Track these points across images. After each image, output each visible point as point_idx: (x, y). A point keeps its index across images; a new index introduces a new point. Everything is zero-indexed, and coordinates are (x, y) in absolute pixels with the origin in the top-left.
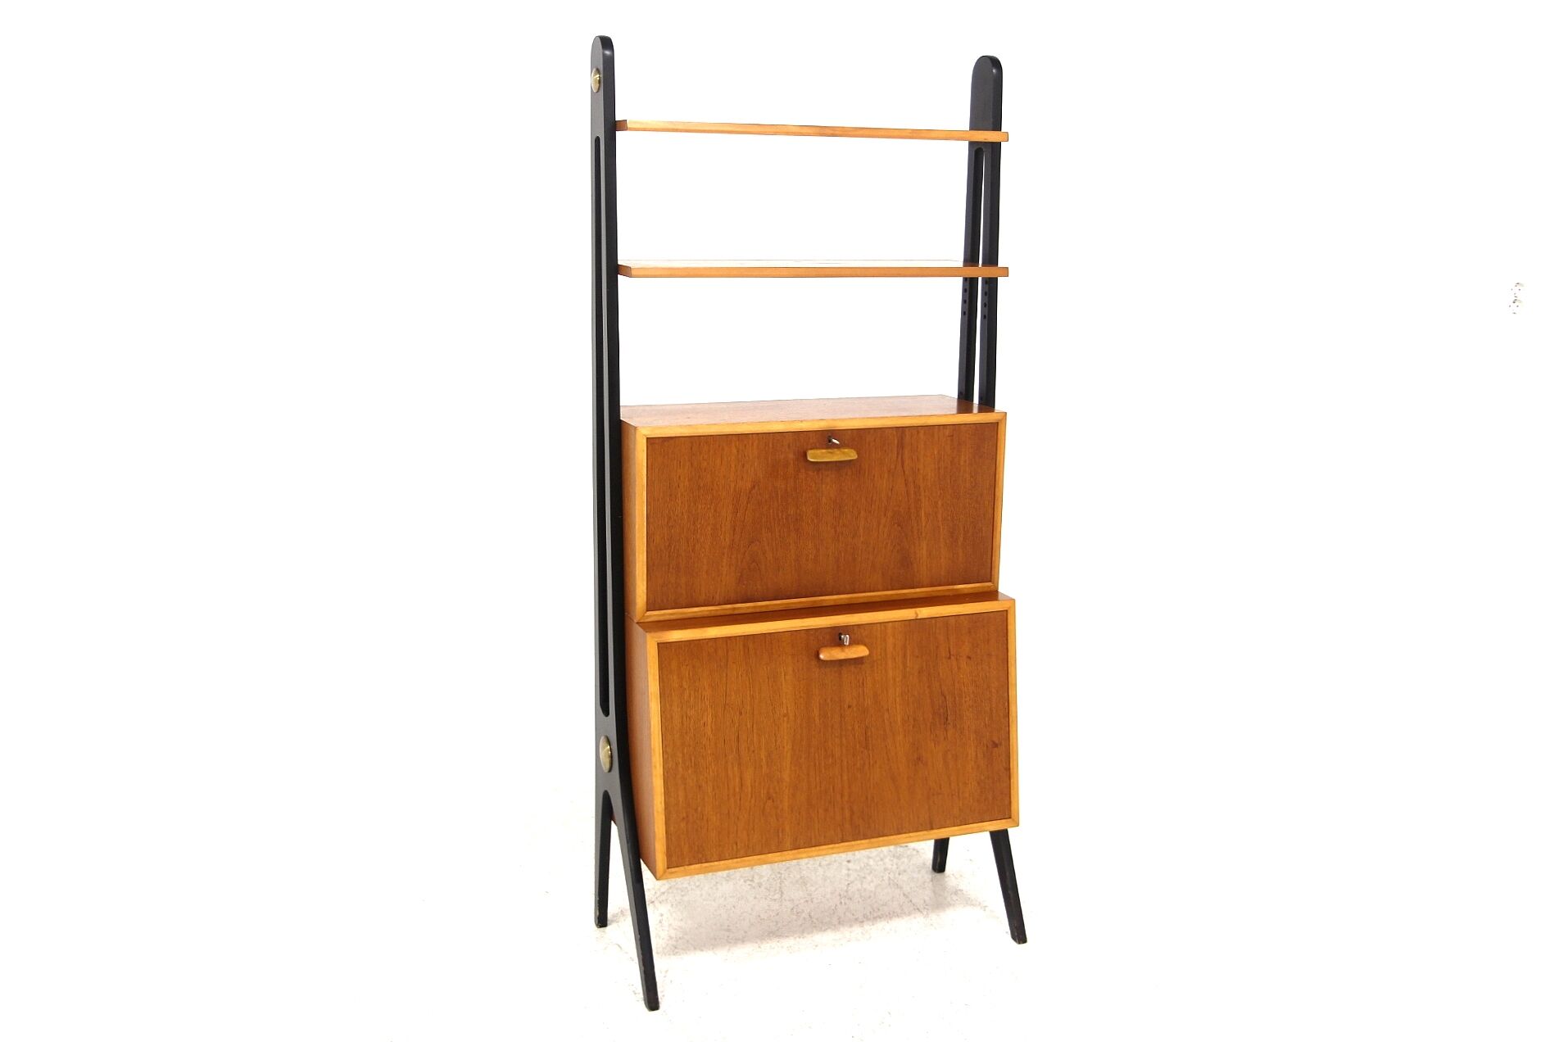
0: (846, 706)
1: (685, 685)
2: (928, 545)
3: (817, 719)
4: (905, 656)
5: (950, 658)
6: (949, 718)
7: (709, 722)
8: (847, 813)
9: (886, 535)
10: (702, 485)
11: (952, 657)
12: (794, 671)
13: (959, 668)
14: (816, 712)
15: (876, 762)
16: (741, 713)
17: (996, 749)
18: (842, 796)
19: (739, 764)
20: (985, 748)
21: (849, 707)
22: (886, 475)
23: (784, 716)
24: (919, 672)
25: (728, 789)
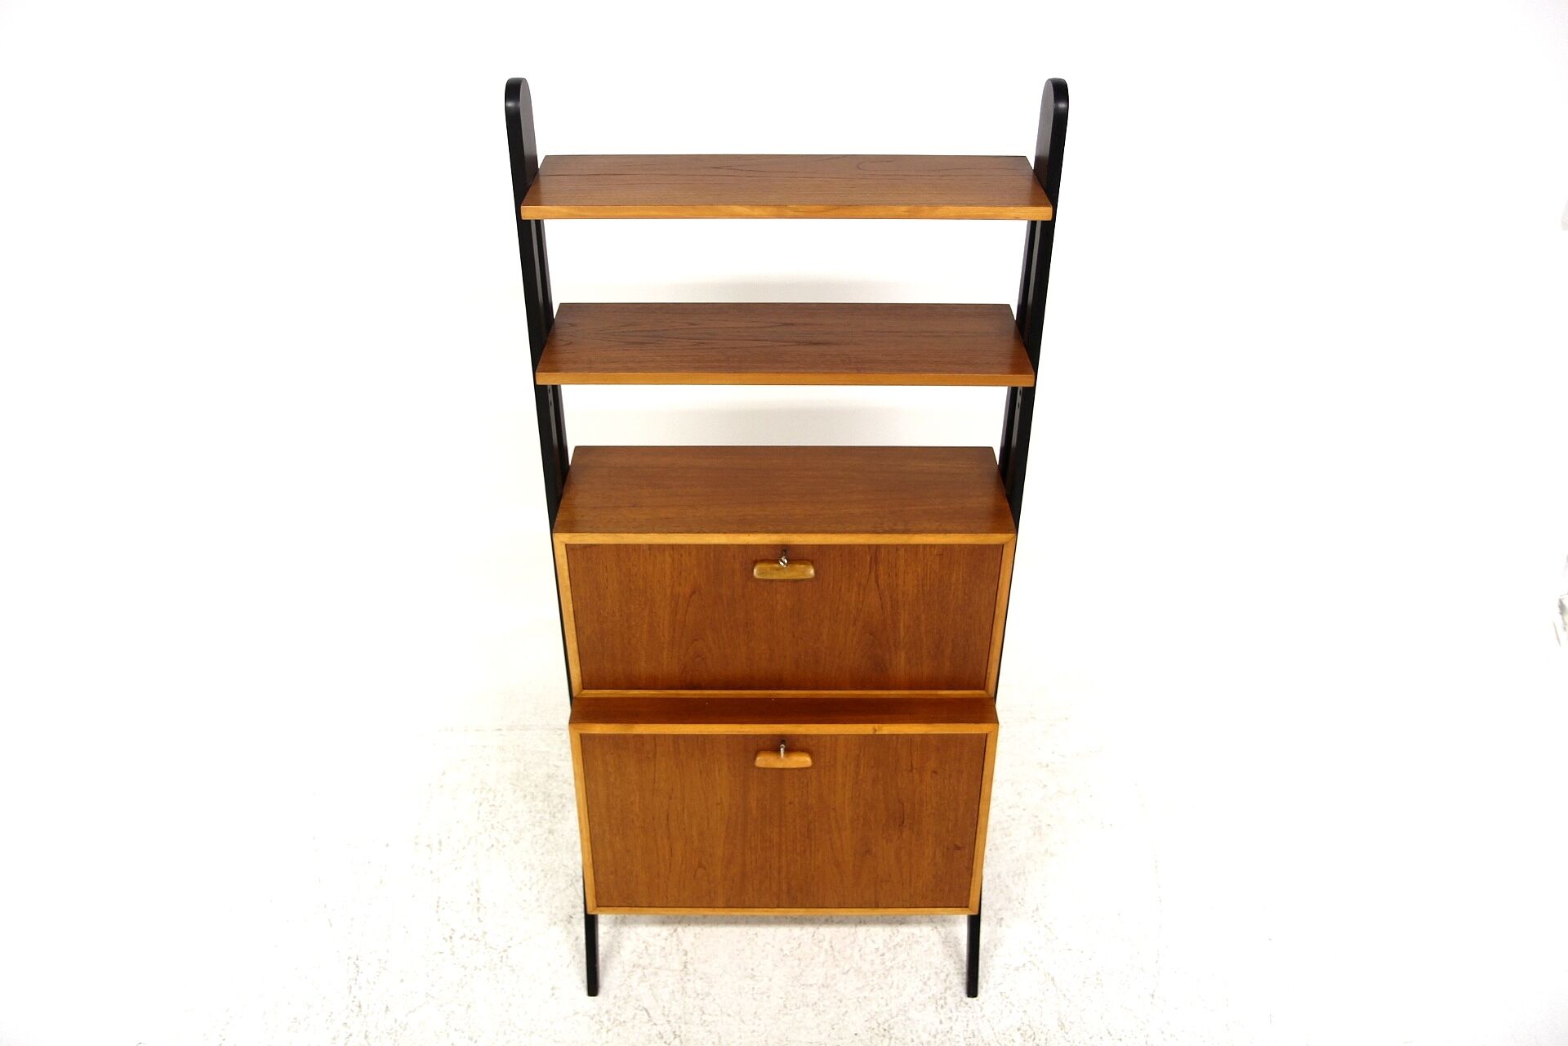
0: (787, 803)
1: (610, 770)
2: (906, 654)
3: (754, 811)
4: (858, 766)
5: (911, 771)
6: (905, 822)
7: (637, 801)
8: (784, 887)
9: (854, 643)
10: (633, 588)
11: (914, 771)
12: (729, 767)
13: (921, 781)
14: (753, 804)
15: (818, 850)
16: (670, 798)
17: (958, 851)
18: (779, 873)
19: (669, 838)
20: (945, 850)
21: (790, 803)
22: (855, 589)
23: (718, 804)
24: (874, 781)
25: (658, 855)
